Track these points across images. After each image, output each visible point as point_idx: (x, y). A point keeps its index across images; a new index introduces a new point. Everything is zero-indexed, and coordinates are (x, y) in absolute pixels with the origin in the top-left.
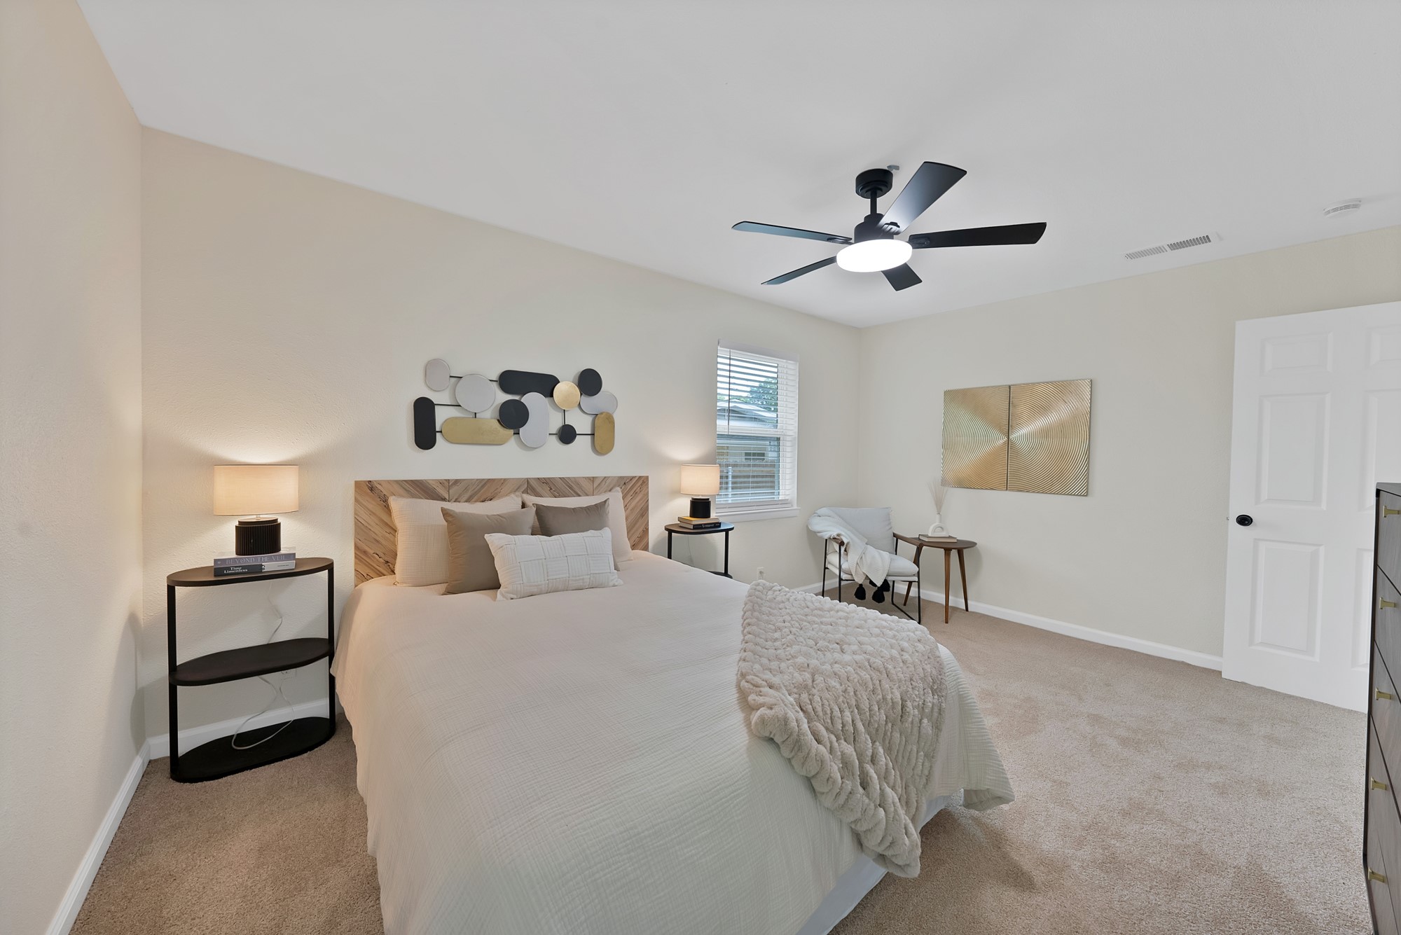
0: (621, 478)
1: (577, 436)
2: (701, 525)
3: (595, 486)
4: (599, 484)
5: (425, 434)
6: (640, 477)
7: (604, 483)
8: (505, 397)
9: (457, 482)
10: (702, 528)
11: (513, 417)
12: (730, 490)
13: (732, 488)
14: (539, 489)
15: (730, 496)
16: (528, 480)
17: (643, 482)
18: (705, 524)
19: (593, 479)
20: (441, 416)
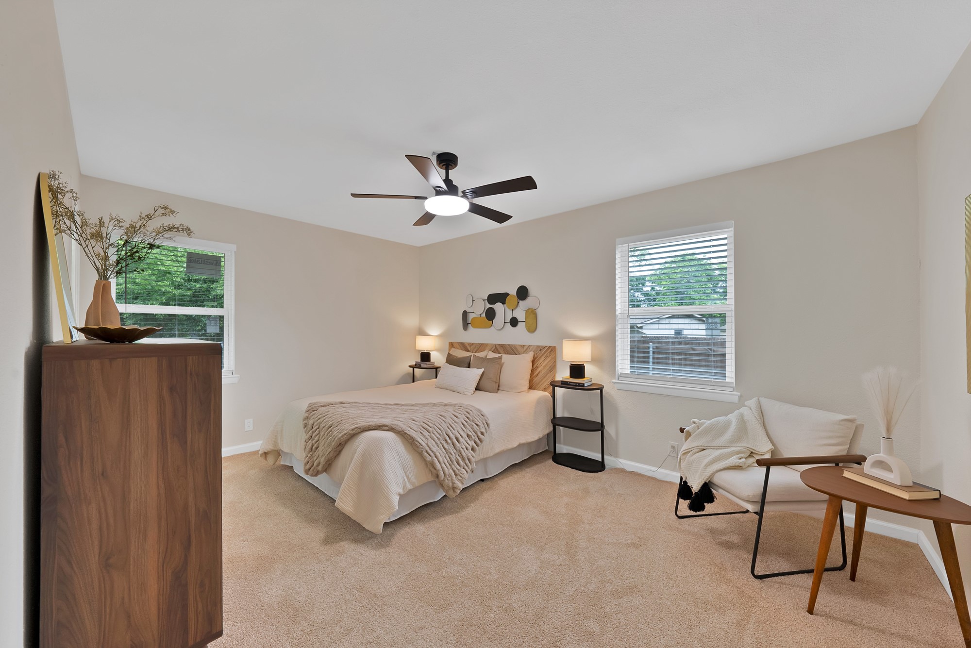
0: (538, 346)
1: (519, 323)
2: (567, 382)
3: (524, 350)
4: (526, 349)
5: (466, 325)
6: (550, 347)
7: (528, 349)
8: (489, 306)
9: (473, 344)
10: (568, 384)
11: (490, 315)
12: (651, 364)
13: (653, 363)
14: (499, 349)
15: (651, 369)
16: (495, 345)
17: (552, 350)
18: (570, 382)
19: (523, 346)
20: (471, 317)
